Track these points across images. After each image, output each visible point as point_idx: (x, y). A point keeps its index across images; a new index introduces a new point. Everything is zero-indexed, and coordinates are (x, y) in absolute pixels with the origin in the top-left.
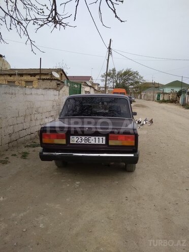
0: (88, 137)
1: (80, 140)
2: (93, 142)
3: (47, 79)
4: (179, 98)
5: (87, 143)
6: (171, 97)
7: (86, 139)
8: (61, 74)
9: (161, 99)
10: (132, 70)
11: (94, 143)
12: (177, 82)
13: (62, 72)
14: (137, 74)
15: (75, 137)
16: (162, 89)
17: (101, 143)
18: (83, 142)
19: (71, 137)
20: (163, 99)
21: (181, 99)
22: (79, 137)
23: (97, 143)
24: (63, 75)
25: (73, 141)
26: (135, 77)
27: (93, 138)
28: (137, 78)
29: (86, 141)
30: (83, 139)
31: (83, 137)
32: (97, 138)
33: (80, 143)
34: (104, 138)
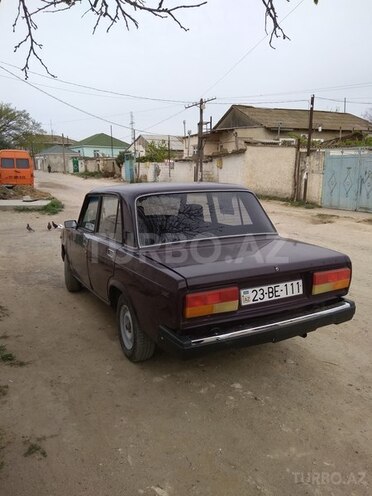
0: (273, 286)
1: (259, 296)
2: (283, 295)
4: (120, 167)
5: (274, 298)
6: (101, 167)
7: (270, 290)
9: (82, 169)
10: (12, 107)
11: (285, 296)
12: (102, 136)
14: (26, 116)
15: (250, 290)
16: (76, 150)
17: (296, 293)
18: (266, 299)
19: (242, 292)
20: (86, 171)
21: (123, 169)
22: (258, 289)
23: (290, 294)
25: (247, 299)
26: (21, 123)
27: (282, 286)
28: (27, 125)
29: (271, 295)
30: (266, 291)
31: (265, 288)
32: (289, 284)
33: (260, 301)
34: (300, 282)
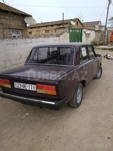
0: (24, 84)
1: (20, 86)
2: (28, 89)
3: (61, 28)
5: (24, 89)
7: (23, 85)
8: (77, 22)
13: (78, 21)
15: (17, 83)
17: (33, 90)
18: (22, 88)
19: (15, 83)
22: (19, 83)
23: (30, 89)
24: (79, 23)
25: (16, 86)
27: (27, 85)
29: (23, 87)
30: (22, 85)
31: (22, 84)
32: (30, 85)
33: (19, 88)
34: (35, 86)
